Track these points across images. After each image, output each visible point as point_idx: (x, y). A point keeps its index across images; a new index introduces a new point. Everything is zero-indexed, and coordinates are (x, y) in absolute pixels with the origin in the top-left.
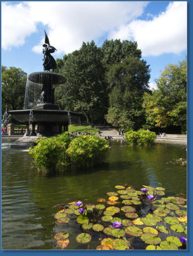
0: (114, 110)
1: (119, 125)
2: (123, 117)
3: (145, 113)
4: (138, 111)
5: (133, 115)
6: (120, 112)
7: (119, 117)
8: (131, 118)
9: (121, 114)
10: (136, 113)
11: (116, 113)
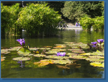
0: (71, 3)
1: (75, 18)
2: (79, 10)
3: (101, 7)
4: (94, 4)
5: (89, 9)
6: (76, 6)
7: (75, 10)
8: (87, 12)
9: (77, 7)
10: (92, 7)
11: (72, 6)
